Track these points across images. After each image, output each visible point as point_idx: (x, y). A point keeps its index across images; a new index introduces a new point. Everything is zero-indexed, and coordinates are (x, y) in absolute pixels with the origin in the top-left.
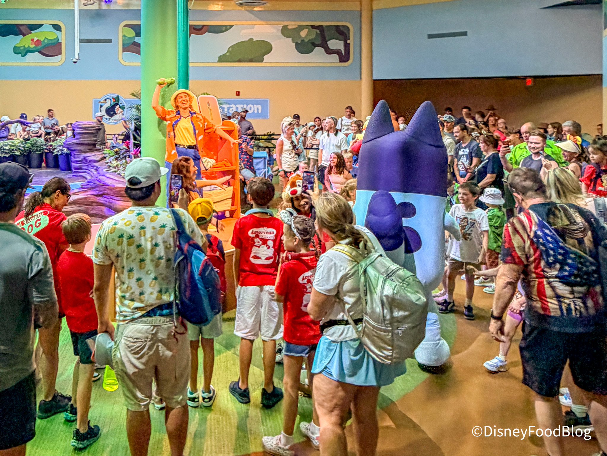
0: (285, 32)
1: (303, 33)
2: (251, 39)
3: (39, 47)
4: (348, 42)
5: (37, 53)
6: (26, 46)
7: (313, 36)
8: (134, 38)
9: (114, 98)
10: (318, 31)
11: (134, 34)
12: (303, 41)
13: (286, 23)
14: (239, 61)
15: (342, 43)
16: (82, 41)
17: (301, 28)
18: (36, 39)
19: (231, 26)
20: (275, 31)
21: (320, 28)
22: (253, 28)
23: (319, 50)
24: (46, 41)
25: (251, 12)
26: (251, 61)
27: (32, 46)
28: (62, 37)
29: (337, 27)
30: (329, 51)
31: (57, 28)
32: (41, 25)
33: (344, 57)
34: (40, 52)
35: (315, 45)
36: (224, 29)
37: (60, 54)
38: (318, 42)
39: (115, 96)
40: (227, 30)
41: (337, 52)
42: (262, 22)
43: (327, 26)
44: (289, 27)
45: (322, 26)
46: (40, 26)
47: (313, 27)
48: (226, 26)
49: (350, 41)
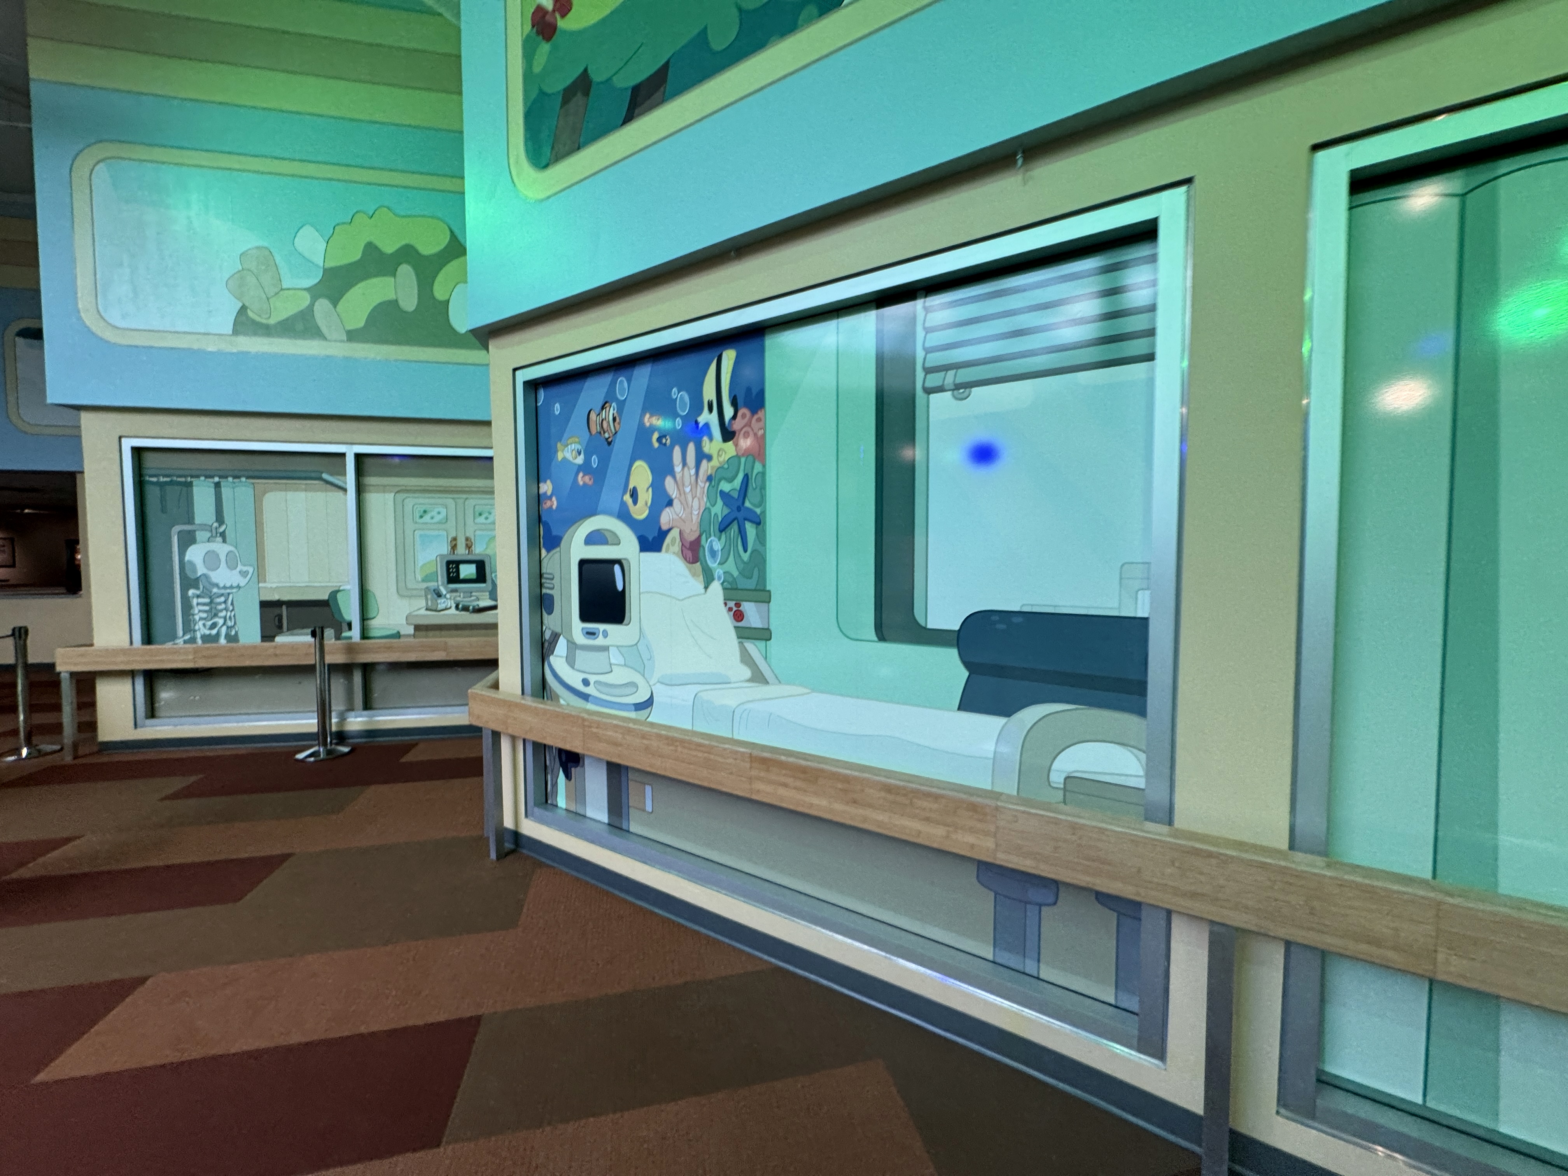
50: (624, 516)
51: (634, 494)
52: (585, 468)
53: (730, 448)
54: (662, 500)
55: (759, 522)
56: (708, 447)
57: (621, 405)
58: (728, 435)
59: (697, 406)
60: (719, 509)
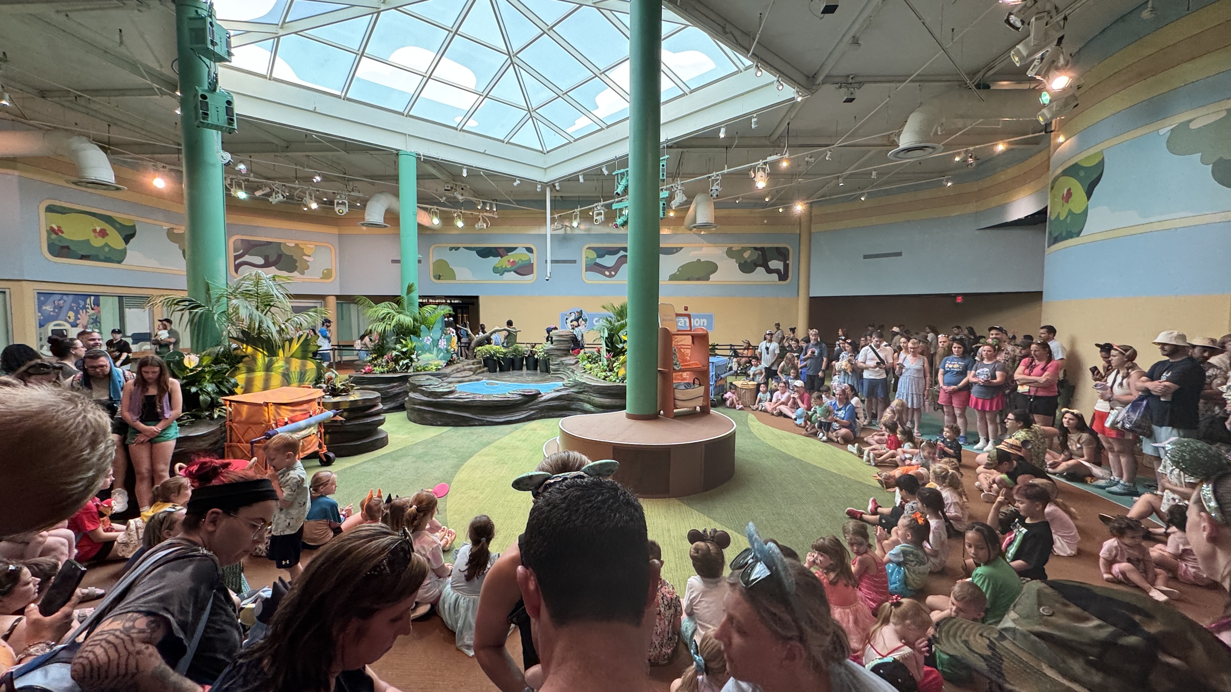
0: (730, 253)
1: (746, 255)
2: (699, 260)
3: (514, 267)
4: (788, 262)
5: (512, 272)
6: (504, 267)
7: (755, 257)
8: (595, 259)
9: (577, 312)
10: (760, 253)
11: (596, 256)
12: (746, 262)
13: (730, 245)
14: (688, 280)
15: (782, 263)
16: (552, 262)
17: (744, 250)
18: (511, 260)
19: (681, 248)
20: (721, 252)
21: (762, 249)
22: (701, 250)
23: (760, 270)
24: (520, 262)
25: (700, 235)
26: (698, 279)
27: (509, 267)
28: (534, 258)
29: (777, 249)
30: (769, 271)
31: (530, 250)
32: (517, 248)
33: (783, 276)
34: (515, 272)
35: (756, 265)
36: (675, 250)
37: (532, 272)
38: (761, 263)
39: (579, 311)
40: (677, 252)
41: (777, 271)
42: (709, 245)
43: (768, 248)
44: (734, 249)
45: (764, 248)
46: (515, 248)
47: (756, 249)
48: (676, 248)
49: (790, 262)
50: (66, 321)
51: (69, 317)
52: (53, 311)
53: (93, 312)
54: (77, 318)
55: (100, 323)
56: (88, 310)
57: (65, 301)
58: (93, 309)
59: (86, 304)
60: (91, 321)
